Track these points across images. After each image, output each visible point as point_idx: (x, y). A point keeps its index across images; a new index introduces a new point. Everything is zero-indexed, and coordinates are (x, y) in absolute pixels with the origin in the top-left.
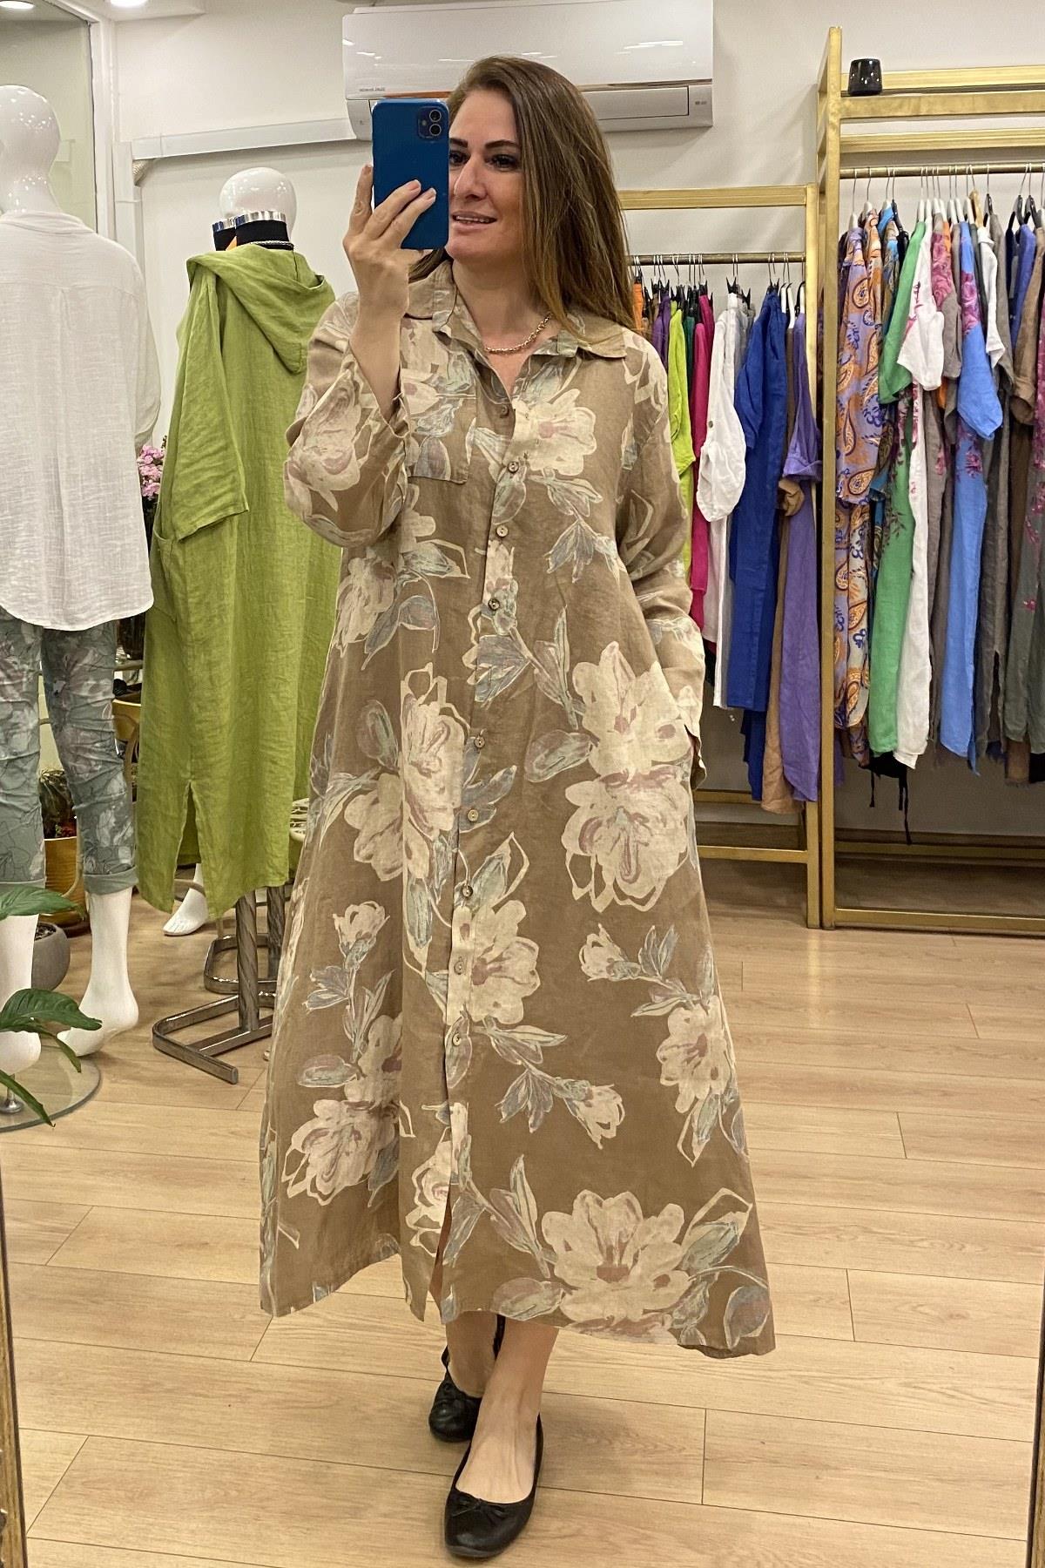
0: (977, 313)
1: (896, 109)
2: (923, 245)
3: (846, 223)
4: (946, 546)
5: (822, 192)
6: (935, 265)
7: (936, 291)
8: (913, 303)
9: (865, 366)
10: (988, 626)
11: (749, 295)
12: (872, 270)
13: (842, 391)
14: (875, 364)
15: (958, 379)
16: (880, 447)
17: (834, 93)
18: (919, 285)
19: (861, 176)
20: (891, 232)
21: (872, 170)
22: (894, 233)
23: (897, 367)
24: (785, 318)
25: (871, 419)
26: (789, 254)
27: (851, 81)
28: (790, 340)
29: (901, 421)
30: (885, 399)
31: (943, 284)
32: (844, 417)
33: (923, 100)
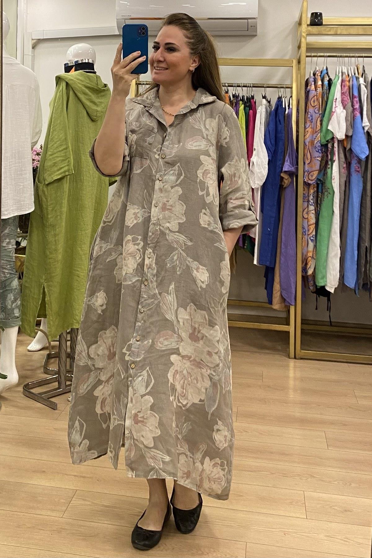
0: (359, 111)
1: (328, 31)
2: (338, 83)
3: (308, 74)
4: (346, 202)
5: (299, 62)
6: (342, 92)
7: (343, 101)
8: (334, 106)
9: (315, 129)
10: (363, 235)
11: (270, 100)
12: (318, 92)
13: (306, 139)
14: (319, 129)
15: (351, 136)
16: (321, 161)
17: (304, 25)
18: (336, 99)
19: (314, 56)
20: (325, 78)
21: (319, 54)
22: (327, 79)
23: (328, 130)
24: (284, 110)
25: (317, 150)
26: (286, 85)
27: (311, 20)
28: (286, 118)
29: (329, 151)
30: (323, 142)
31: (346, 99)
32: (307, 149)
33: (338, 28)
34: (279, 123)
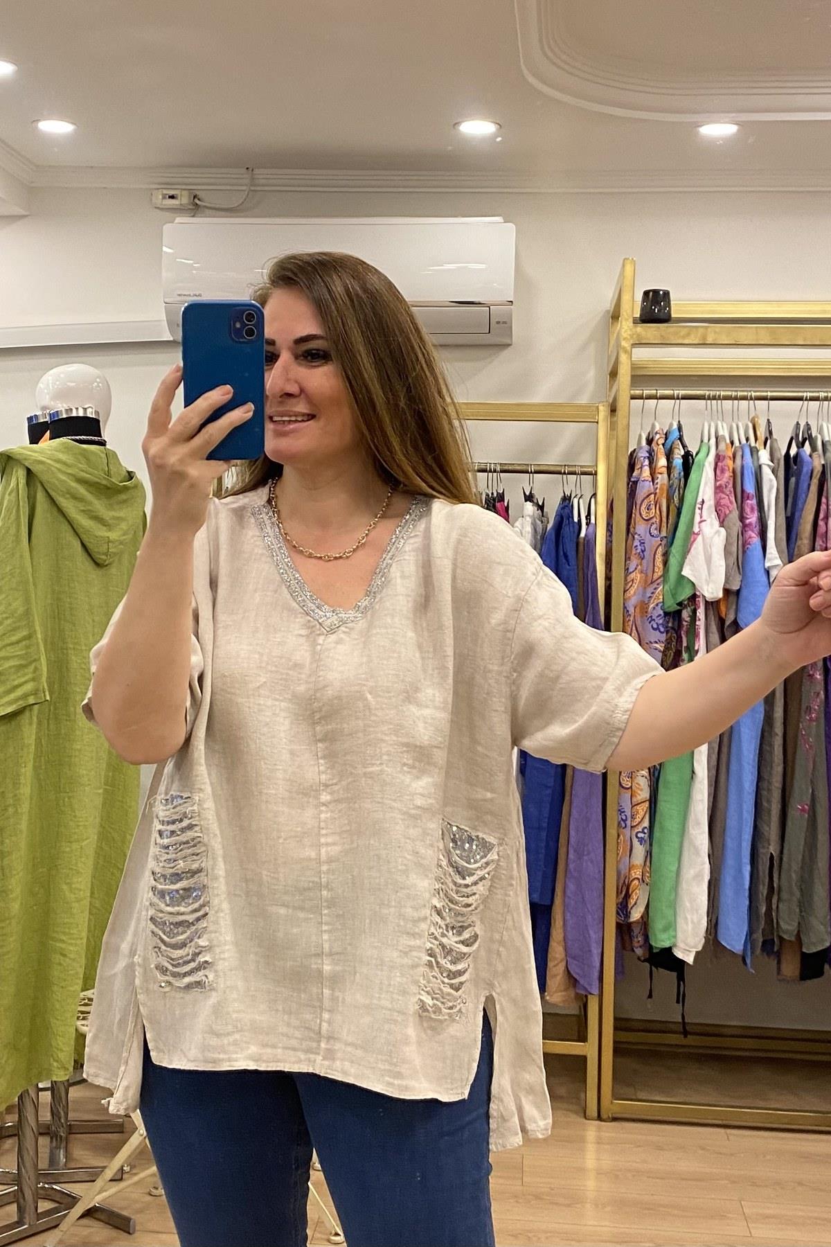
0: (757, 530)
1: (683, 337)
2: (707, 464)
3: (636, 440)
4: (725, 750)
5: (613, 410)
6: (718, 483)
7: (718, 508)
8: (697, 519)
9: (650, 574)
10: (764, 828)
11: (543, 503)
12: (658, 486)
13: (629, 598)
14: (660, 574)
15: (738, 592)
16: (664, 652)
17: (627, 320)
18: (703, 502)
19: (649, 397)
20: (676, 451)
21: (660, 392)
22: (679, 453)
23: (681, 578)
24: (577, 527)
25: (655, 626)
26: (581, 466)
27: (642, 309)
28: (581, 548)
29: (684, 629)
30: (669, 607)
31: (725, 501)
32: (630, 623)
33: (709, 330)
34: (564, 561)
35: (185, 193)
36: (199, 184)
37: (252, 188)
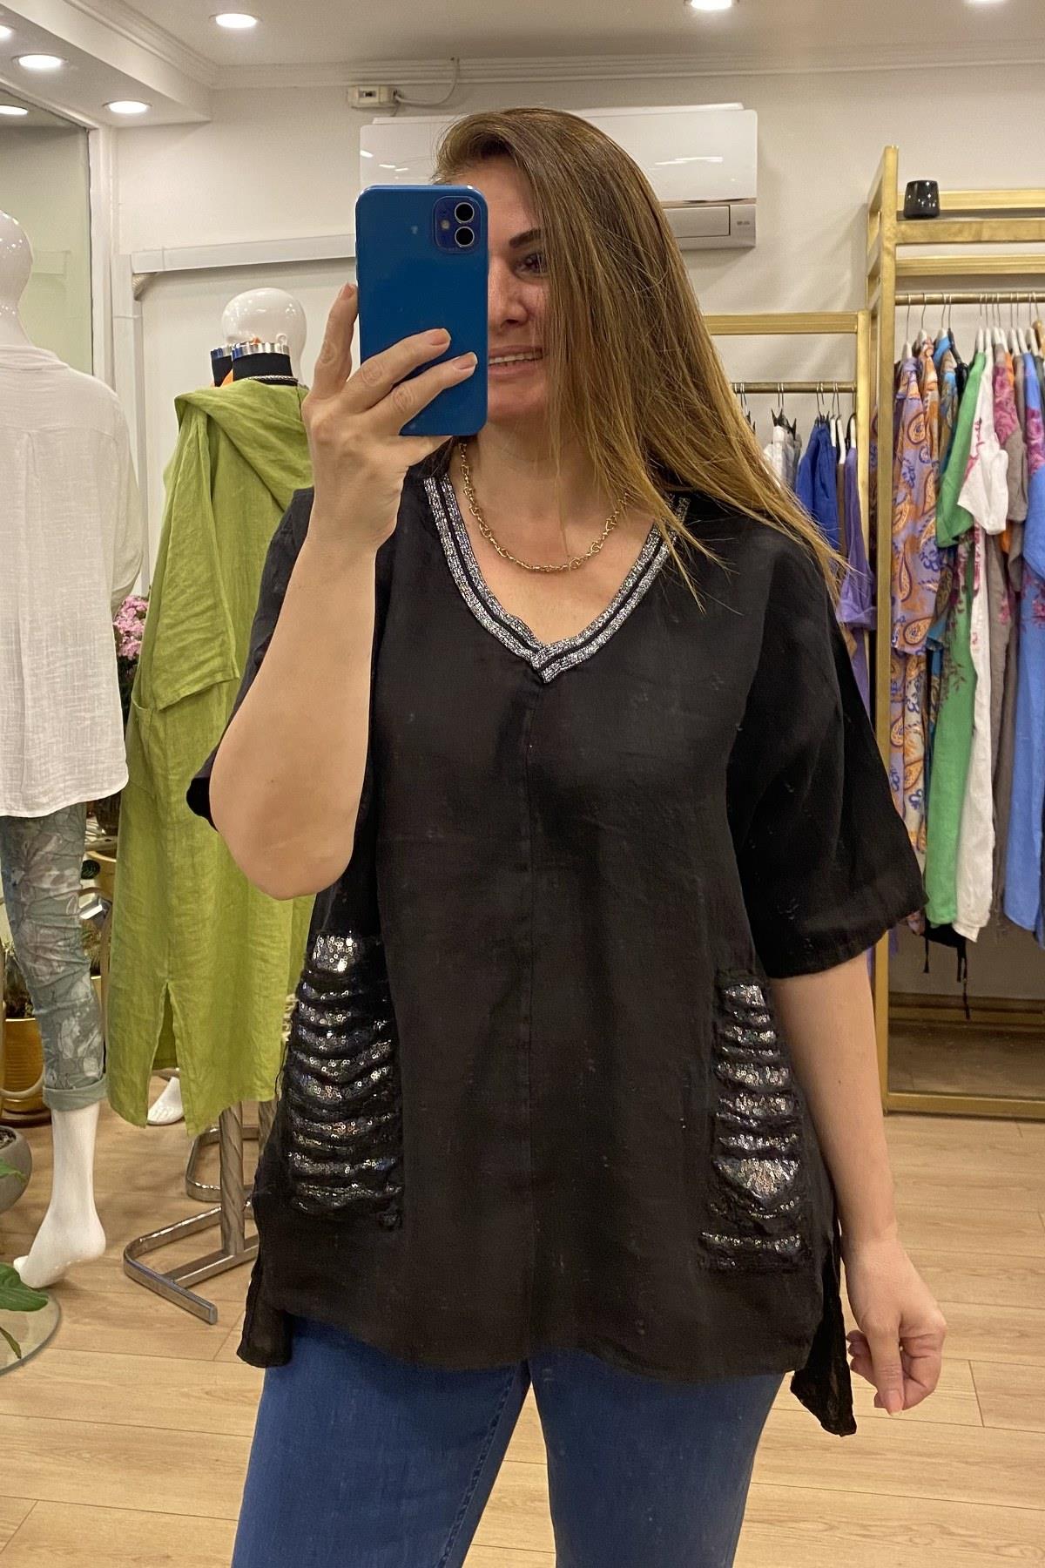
1: (955, 235)
2: (984, 378)
3: (900, 351)
4: (1010, 700)
5: (874, 318)
6: (998, 400)
7: (998, 428)
8: (974, 441)
9: (921, 506)
11: (795, 425)
12: (929, 404)
14: (932, 505)
15: (1024, 523)
16: (939, 594)
17: (889, 217)
18: (980, 421)
19: (915, 302)
20: (947, 364)
21: (928, 296)
22: (951, 365)
23: (957, 509)
24: (835, 452)
25: (928, 564)
26: (839, 383)
27: (907, 202)
28: (841, 476)
29: (962, 565)
30: (944, 542)
31: (1006, 421)
32: (900, 561)
33: (985, 224)
34: (822, 491)
35: (384, 90)
36: (398, 79)
37: (458, 81)
